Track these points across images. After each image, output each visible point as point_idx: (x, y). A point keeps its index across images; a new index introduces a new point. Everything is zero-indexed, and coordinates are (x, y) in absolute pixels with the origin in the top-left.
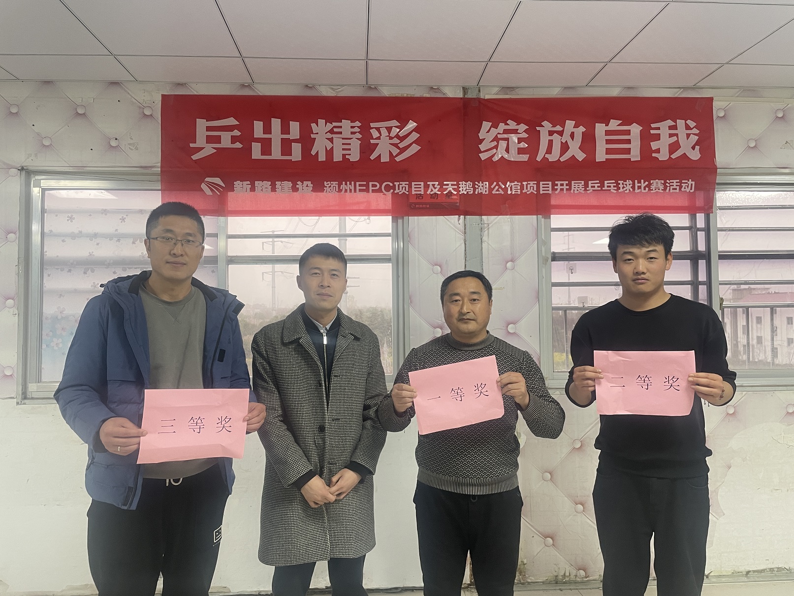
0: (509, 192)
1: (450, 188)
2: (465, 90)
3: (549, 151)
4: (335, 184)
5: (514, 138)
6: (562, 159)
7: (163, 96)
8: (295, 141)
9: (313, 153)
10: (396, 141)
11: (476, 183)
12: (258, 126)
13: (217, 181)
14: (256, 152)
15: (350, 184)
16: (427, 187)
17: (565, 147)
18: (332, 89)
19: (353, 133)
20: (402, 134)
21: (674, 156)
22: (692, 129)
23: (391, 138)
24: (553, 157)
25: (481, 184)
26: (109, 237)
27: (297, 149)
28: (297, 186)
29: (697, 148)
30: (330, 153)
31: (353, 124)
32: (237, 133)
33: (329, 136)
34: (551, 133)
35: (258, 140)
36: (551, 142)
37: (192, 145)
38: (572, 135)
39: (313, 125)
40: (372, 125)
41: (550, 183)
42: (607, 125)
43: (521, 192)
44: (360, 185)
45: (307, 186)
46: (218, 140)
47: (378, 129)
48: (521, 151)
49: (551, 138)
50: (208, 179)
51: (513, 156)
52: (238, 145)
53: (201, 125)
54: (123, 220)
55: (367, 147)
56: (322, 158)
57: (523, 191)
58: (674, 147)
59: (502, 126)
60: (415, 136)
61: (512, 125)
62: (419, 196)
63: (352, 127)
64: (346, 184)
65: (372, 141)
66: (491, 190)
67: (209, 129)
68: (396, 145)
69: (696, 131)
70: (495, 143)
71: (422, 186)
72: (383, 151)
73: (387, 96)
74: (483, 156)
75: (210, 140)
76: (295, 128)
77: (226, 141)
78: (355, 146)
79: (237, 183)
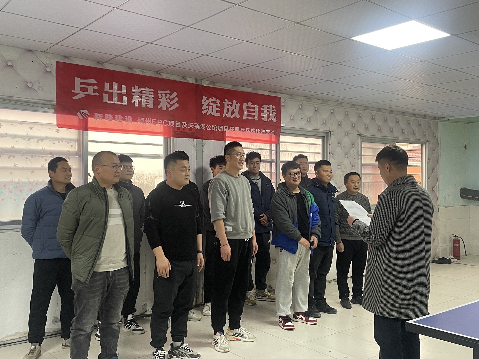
0: (213, 130)
1: (191, 126)
2: (196, 80)
3: (227, 113)
4: (142, 119)
5: (215, 105)
6: (232, 117)
7: (57, 62)
8: (124, 95)
9: (133, 102)
10: (169, 100)
11: (201, 124)
12: (107, 86)
13: (86, 112)
14: (106, 100)
15: (149, 120)
16: (182, 124)
17: (233, 112)
18: (141, 71)
19: (150, 94)
20: (171, 98)
21: (268, 120)
22: (274, 109)
24: (229, 116)
26: (23, 137)
27: (125, 98)
28: (125, 118)
29: (276, 117)
30: (140, 103)
31: (150, 90)
32: (96, 87)
33: (140, 94)
34: (228, 105)
35: (106, 92)
36: (228, 109)
37: (73, 91)
38: (235, 106)
39: (133, 88)
40: (159, 91)
41: (228, 127)
42: (247, 104)
43: (217, 130)
44: (154, 121)
45: (130, 119)
46: (86, 90)
47: (161, 94)
48: (217, 112)
49: (228, 107)
50: (81, 111)
51: (215, 114)
52: (96, 94)
53: (78, 80)
54: (31, 128)
55: (156, 102)
56: (137, 105)
57: (218, 130)
58: (269, 116)
59: (210, 99)
60: (177, 99)
61: (214, 99)
62: (178, 128)
63: (150, 91)
64: (147, 119)
65: (159, 100)
66: (206, 128)
67: (82, 83)
68: (169, 103)
69: (275, 110)
70: (208, 107)
71: (180, 124)
72: (163, 104)
73: (165, 78)
74: (204, 112)
75: (82, 89)
76: (124, 88)
77: (90, 91)
78: (151, 101)
79: (96, 114)
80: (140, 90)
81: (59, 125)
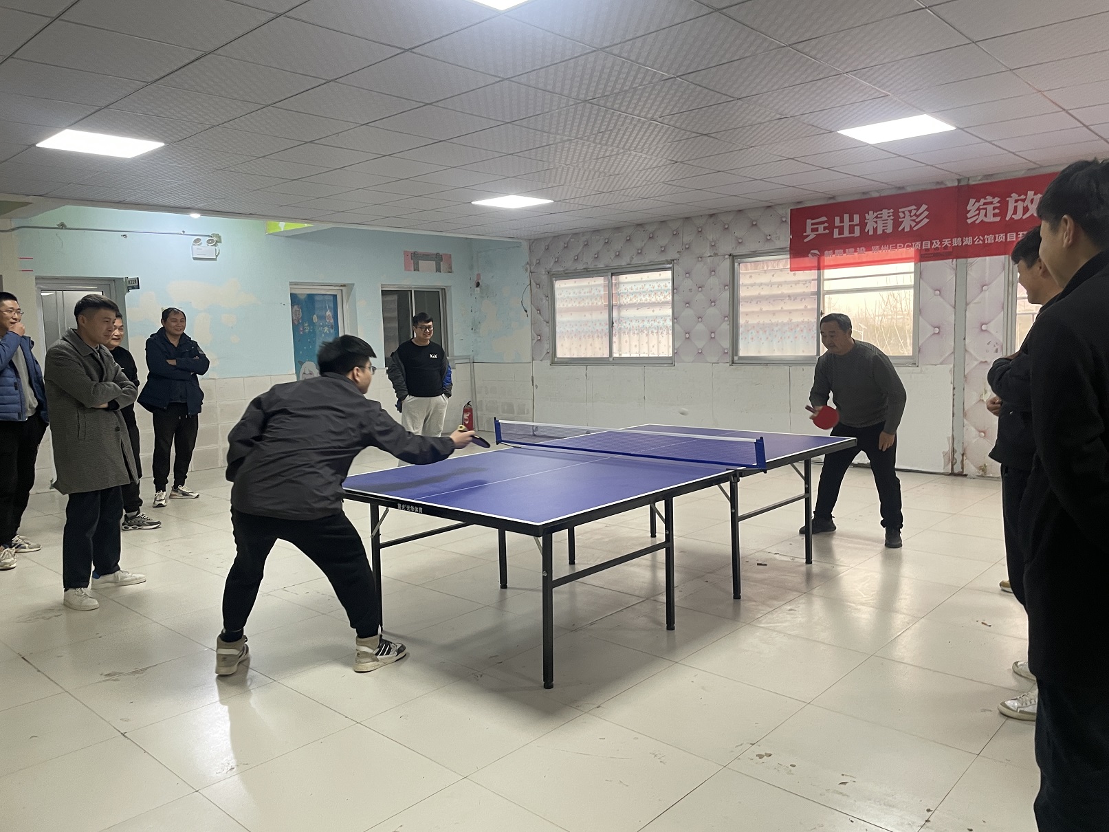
0: (986, 242)
1: (946, 243)
2: (959, 181)
3: (1015, 212)
4: (878, 247)
5: (990, 207)
6: (1024, 217)
7: (791, 210)
8: (857, 225)
9: (866, 230)
10: (914, 218)
11: (964, 238)
12: (837, 219)
13: (817, 251)
14: (836, 235)
15: (887, 246)
16: (932, 244)
17: (1026, 210)
18: (878, 192)
19: (888, 216)
20: (918, 213)
23: (911, 216)
24: (1016, 217)
25: (967, 239)
26: (766, 284)
27: (857, 230)
28: (858, 250)
30: (875, 230)
31: (889, 211)
32: (826, 225)
33: (875, 220)
34: (1016, 201)
35: (837, 227)
36: (1016, 208)
37: (804, 234)
39: (866, 215)
40: (900, 210)
41: (1015, 233)
43: (994, 241)
44: (892, 246)
45: (863, 249)
46: (817, 230)
47: (903, 212)
48: (995, 215)
49: (1016, 204)
50: (812, 251)
51: (990, 219)
52: (827, 231)
53: (809, 222)
54: (773, 275)
55: (897, 223)
56: (871, 233)
57: (996, 240)
59: (983, 201)
60: (926, 213)
61: (989, 199)
62: (927, 250)
63: (888, 213)
64: (884, 246)
65: (900, 220)
66: (974, 242)
67: (813, 224)
68: (914, 221)
70: (978, 212)
71: (929, 243)
72: (906, 225)
73: (911, 191)
74: (969, 221)
75: (813, 230)
76: (856, 218)
77: (821, 231)
78: (890, 223)
79: (826, 252)
80: (876, 214)
81: (792, 270)
